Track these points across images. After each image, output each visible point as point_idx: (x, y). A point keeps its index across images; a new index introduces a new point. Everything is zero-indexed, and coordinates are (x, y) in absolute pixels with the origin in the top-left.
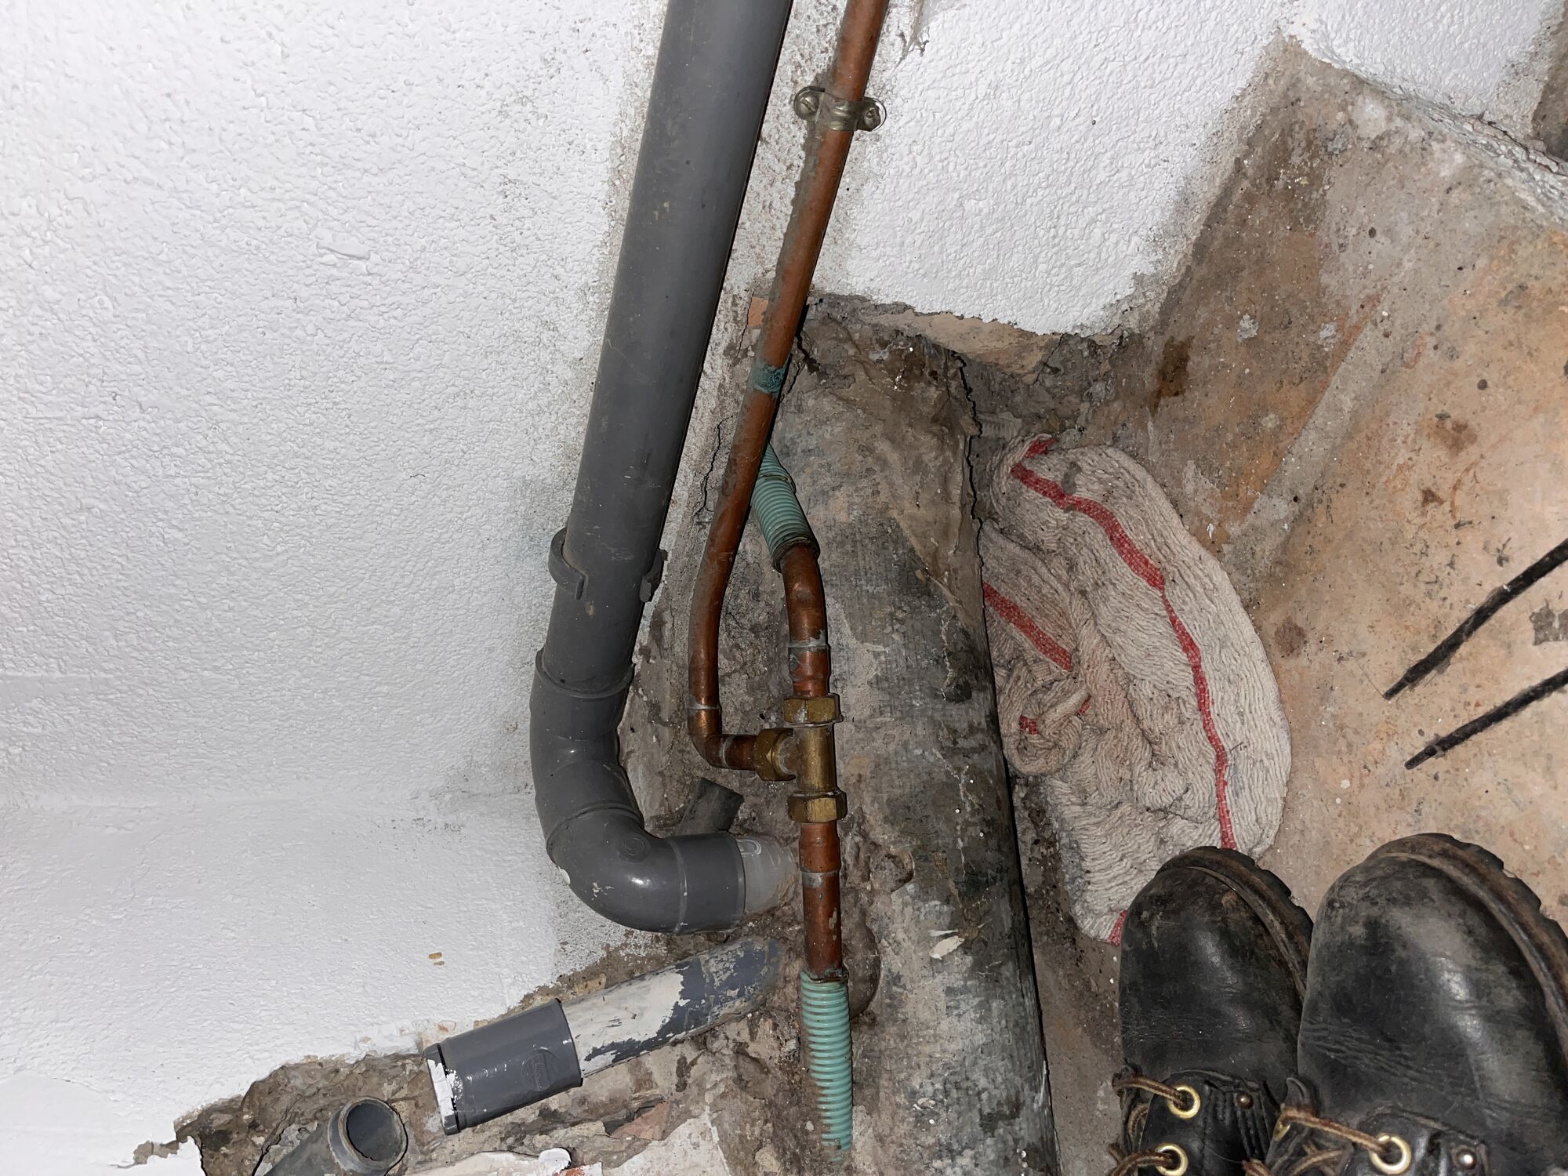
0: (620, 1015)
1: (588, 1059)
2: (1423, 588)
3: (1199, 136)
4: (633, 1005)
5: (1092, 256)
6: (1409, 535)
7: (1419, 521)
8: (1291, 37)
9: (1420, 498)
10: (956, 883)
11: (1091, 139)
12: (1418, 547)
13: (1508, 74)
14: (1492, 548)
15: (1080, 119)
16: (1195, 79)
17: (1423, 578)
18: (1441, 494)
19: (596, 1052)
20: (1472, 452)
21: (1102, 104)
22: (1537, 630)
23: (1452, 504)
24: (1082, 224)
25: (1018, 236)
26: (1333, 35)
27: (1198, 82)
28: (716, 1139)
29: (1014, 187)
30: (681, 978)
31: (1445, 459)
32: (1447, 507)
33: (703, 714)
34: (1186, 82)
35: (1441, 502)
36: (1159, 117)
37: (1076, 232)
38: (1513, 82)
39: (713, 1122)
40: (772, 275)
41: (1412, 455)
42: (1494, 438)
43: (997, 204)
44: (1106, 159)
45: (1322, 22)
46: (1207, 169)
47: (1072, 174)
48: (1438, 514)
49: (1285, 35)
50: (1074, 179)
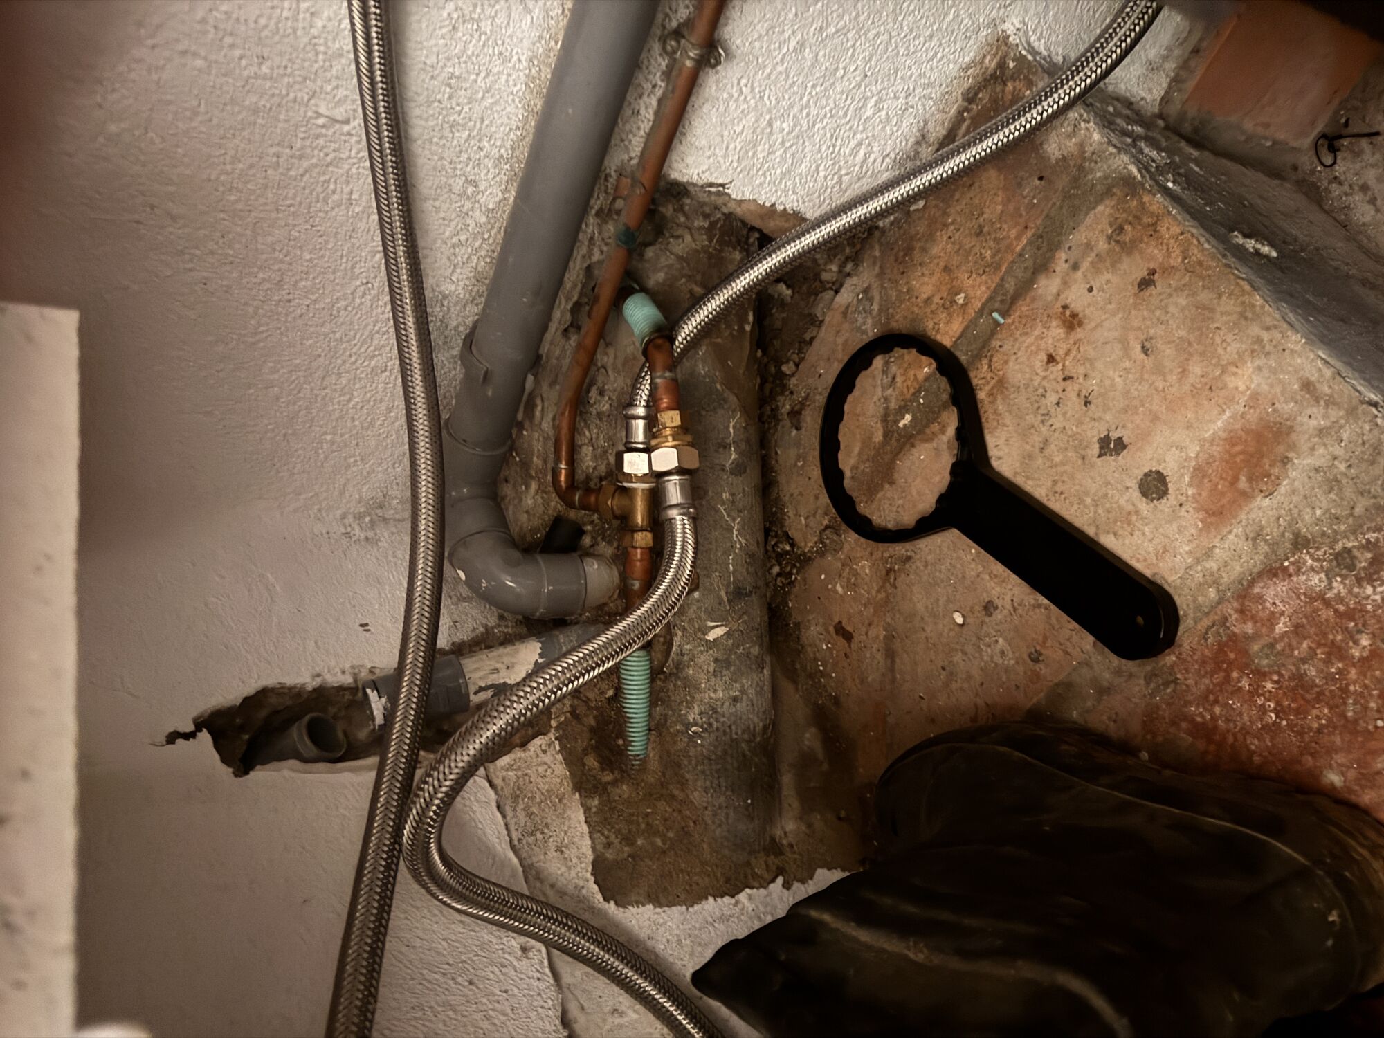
0: (498, 666)
1: (476, 693)
2: (1040, 418)
3: (936, 93)
4: (506, 660)
5: (857, 168)
6: (1036, 384)
7: (1043, 374)
8: (1003, 31)
9: (1045, 358)
10: (727, 593)
11: (863, 87)
12: (1041, 391)
13: (1147, 69)
14: (1083, 394)
15: (857, 73)
16: (936, 54)
17: (1042, 411)
18: (1058, 358)
19: (481, 689)
20: (1079, 333)
21: (873, 63)
22: (1101, 448)
23: (1064, 365)
24: (852, 144)
25: (806, 150)
26: (1031, 33)
27: (939, 55)
28: (558, 748)
29: (808, 115)
30: (540, 645)
31: (1063, 336)
32: (1060, 366)
33: (563, 471)
34: (931, 54)
35: (1058, 363)
36: (911, 76)
37: (847, 151)
38: (1150, 75)
39: (556, 739)
40: (634, 162)
41: (1045, 330)
42: (1093, 324)
43: (795, 125)
44: (872, 102)
45: (1024, 24)
46: (939, 116)
47: (848, 109)
48: (1056, 370)
49: (999, 29)
50: (850, 113)
